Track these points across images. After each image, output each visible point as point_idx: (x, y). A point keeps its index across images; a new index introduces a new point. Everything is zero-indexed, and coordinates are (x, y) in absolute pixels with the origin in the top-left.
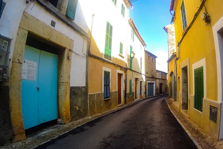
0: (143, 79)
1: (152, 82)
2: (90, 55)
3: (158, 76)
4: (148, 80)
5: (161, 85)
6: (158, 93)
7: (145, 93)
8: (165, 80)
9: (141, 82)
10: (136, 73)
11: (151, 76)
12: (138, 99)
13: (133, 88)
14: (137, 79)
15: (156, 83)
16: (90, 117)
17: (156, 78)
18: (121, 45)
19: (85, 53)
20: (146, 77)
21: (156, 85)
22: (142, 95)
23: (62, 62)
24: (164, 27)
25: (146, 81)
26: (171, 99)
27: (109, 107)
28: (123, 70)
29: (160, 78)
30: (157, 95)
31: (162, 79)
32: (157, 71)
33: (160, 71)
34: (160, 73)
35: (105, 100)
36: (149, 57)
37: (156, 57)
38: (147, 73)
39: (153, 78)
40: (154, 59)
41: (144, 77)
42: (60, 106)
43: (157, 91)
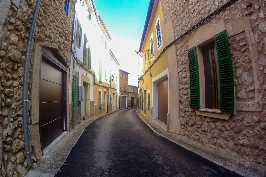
0: (118, 94)
1: (125, 96)
2: (95, 84)
3: (130, 90)
4: (122, 95)
5: (133, 98)
6: (130, 105)
7: (120, 105)
8: (136, 93)
9: (116, 96)
10: (113, 90)
11: (124, 91)
12: (114, 110)
13: (112, 101)
14: (114, 94)
15: (128, 97)
16: (95, 117)
17: (129, 93)
18: (106, 72)
19: (93, 83)
20: (120, 91)
21: (128, 98)
22: (117, 106)
23: (87, 90)
24: (136, 51)
25: (120, 95)
26: (140, 110)
27: (101, 113)
28: (107, 89)
29: (132, 92)
30: (128, 107)
31: (133, 93)
32: (130, 86)
33: (132, 86)
34: (132, 88)
35: (100, 109)
36: (122, 74)
37: (129, 74)
38: (121, 88)
39: (126, 92)
40: (126, 75)
41: (118, 92)
42: (86, 110)
43: (129, 104)
